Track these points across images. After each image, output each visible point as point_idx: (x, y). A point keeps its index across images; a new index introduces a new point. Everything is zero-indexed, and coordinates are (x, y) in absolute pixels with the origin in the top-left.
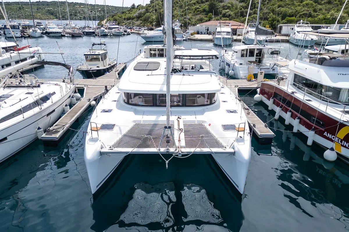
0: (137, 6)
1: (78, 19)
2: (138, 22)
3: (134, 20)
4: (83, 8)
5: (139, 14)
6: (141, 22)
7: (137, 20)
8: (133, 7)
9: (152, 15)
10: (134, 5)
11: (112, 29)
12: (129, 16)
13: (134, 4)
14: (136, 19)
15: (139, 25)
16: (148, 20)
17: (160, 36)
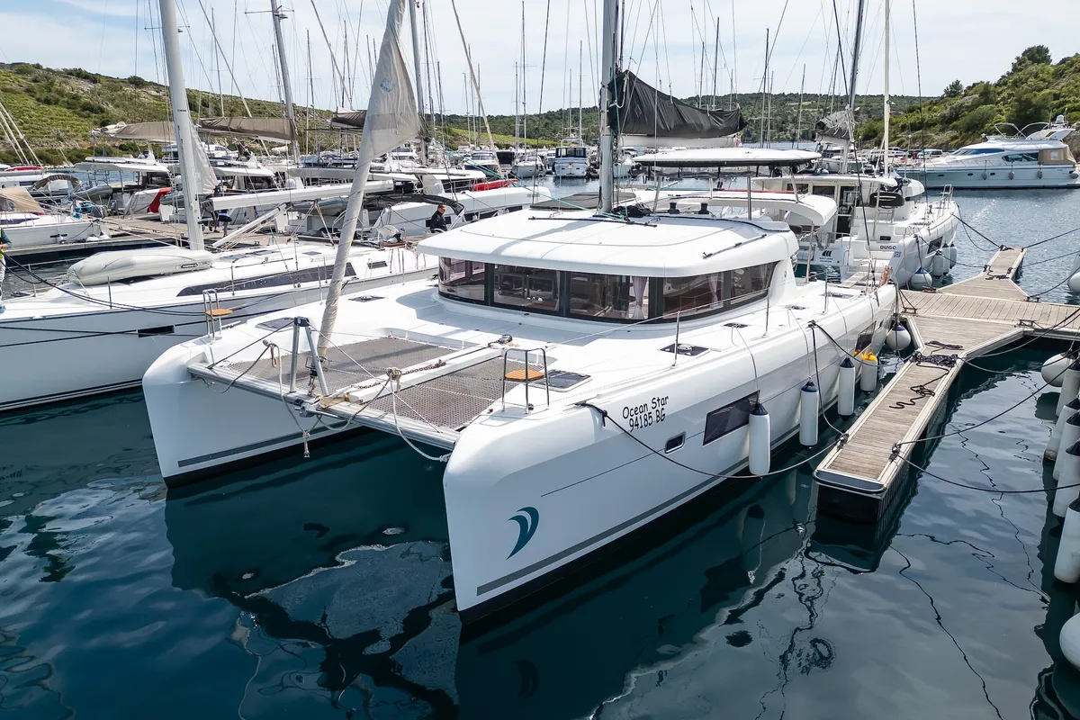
0: (969, 88)
1: (787, 140)
2: (945, 136)
3: (933, 128)
4: (809, 106)
5: (955, 109)
6: (955, 133)
7: (940, 131)
8: (954, 90)
9: (1000, 111)
10: (956, 86)
11: (832, 155)
12: (918, 119)
13: (958, 82)
14: (939, 126)
15: (942, 144)
16: (983, 127)
17: (971, 172)
